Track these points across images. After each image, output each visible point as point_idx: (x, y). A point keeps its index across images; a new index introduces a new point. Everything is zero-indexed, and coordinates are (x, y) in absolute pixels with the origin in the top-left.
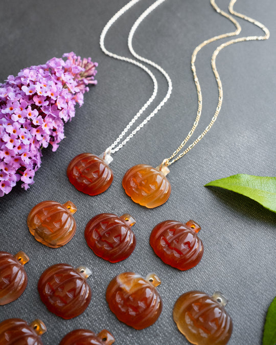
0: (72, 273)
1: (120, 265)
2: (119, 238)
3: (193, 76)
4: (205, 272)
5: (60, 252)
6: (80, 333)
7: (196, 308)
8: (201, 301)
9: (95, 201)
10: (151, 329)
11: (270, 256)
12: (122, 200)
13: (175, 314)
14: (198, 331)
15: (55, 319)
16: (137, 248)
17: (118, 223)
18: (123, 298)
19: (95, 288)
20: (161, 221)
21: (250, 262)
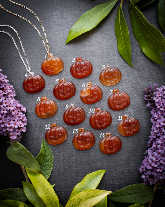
0: (71, 111)
1: (77, 93)
2: (68, 88)
3: (13, 14)
4: (96, 66)
5: (59, 111)
6: (92, 118)
7: (107, 76)
8: (105, 74)
9: (47, 88)
10: (104, 95)
11: (105, 41)
12: (52, 78)
13: (104, 84)
14: (114, 80)
15: (82, 124)
16: (74, 83)
17: (62, 85)
18: (89, 98)
19: (79, 105)
20: (69, 69)
21: (102, 49)
